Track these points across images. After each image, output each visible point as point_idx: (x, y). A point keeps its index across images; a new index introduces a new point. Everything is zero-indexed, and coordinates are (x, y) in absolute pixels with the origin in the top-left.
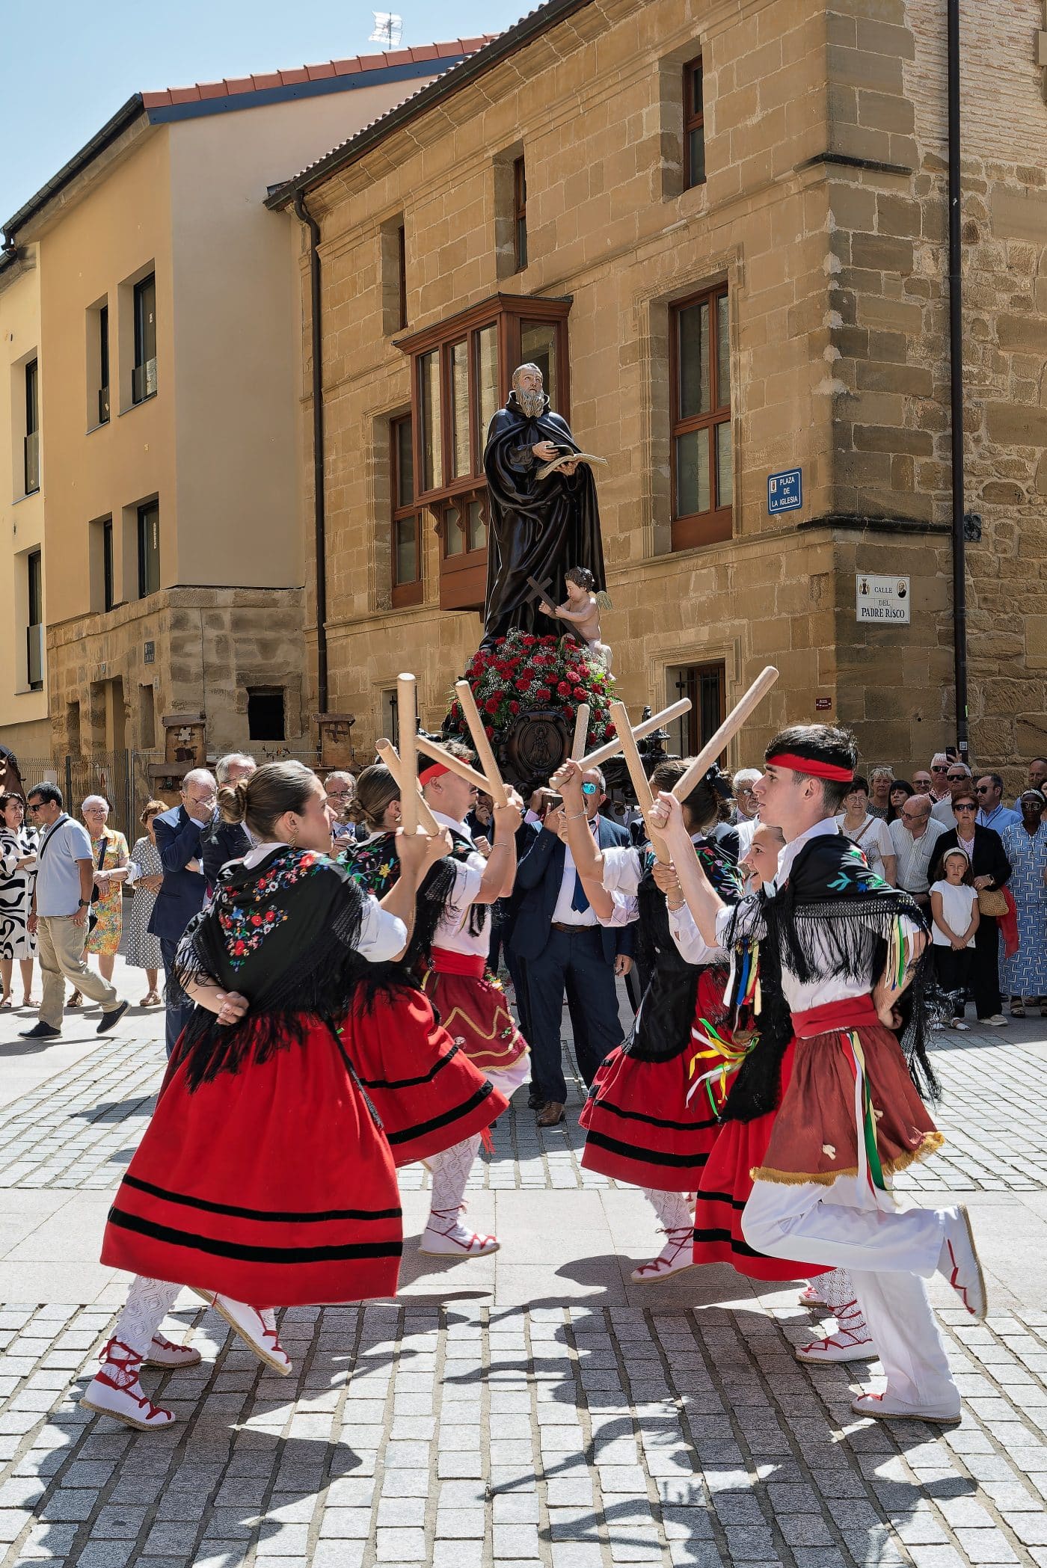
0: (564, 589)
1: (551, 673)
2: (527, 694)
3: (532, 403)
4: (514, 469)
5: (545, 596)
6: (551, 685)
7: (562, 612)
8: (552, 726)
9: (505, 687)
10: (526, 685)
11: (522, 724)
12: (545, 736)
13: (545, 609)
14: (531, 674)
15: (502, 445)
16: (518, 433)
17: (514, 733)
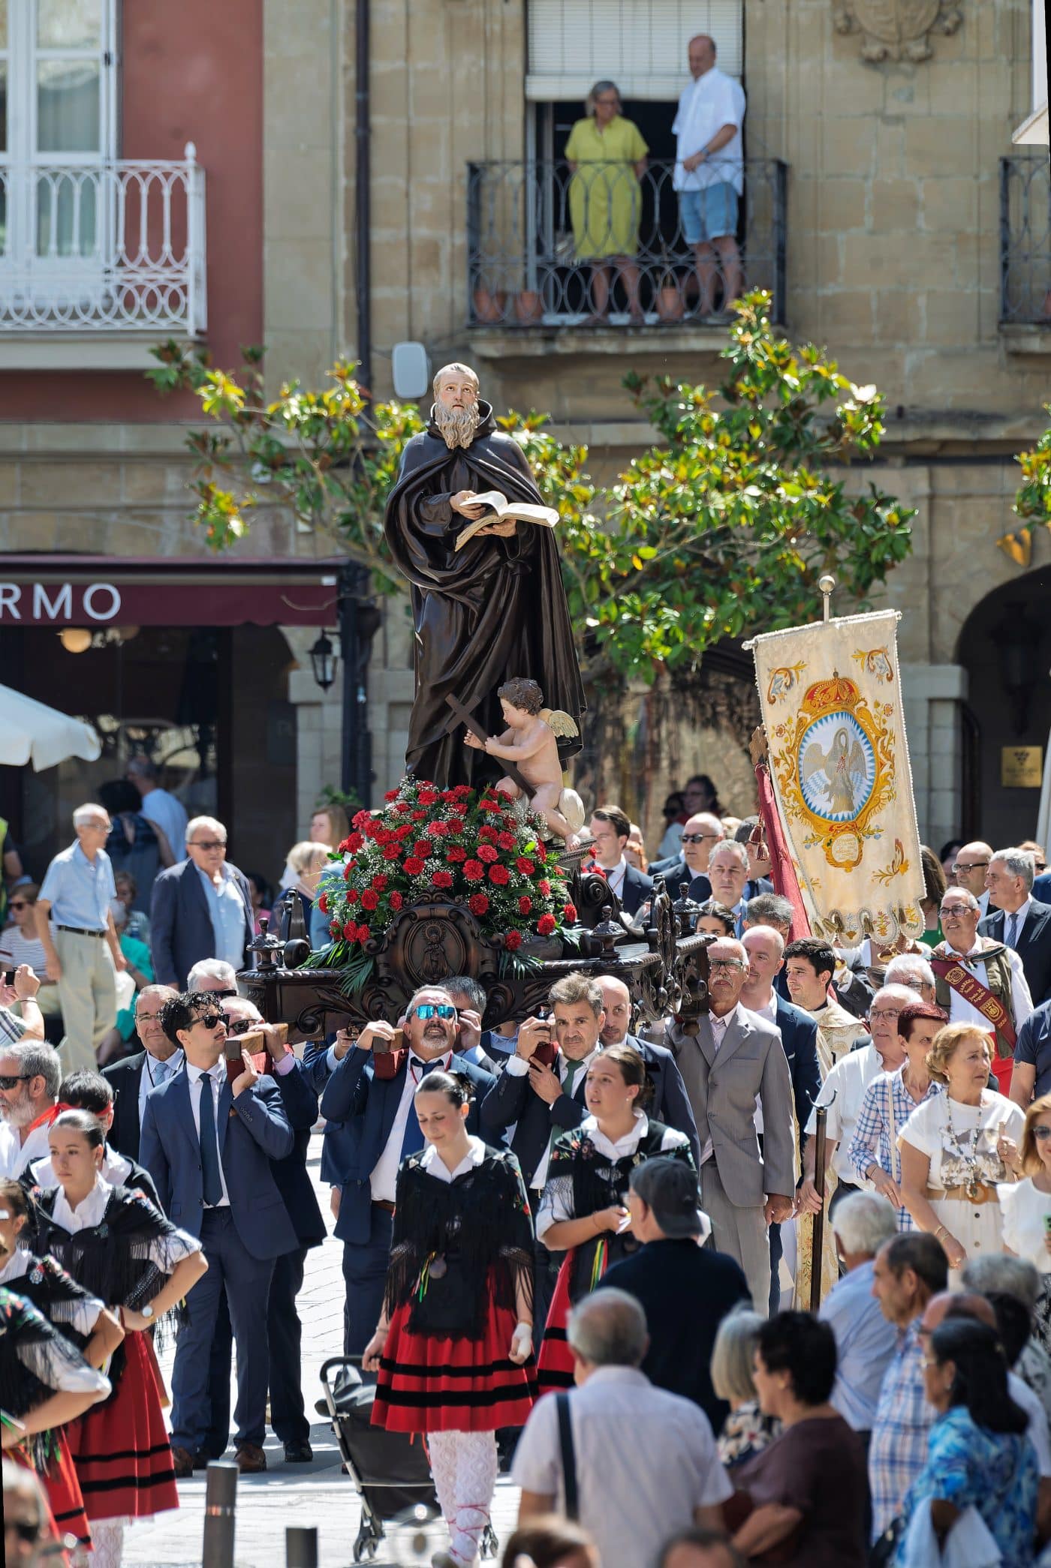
0: (499, 711)
1: (454, 847)
2: (421, 879)
3: (455, 428)
4: (427, 531)
5: (471, 722)
6: (455, 863)
7: (493, 746)
8: (450, 925)
9: (390, 869)
10: (418, 867)
11: (407, 924)
12: (440, 941)
13: (472, 740)
14: (426, 850)
15: (409, 497)
16: (439, 472)
17: (395, 937)
